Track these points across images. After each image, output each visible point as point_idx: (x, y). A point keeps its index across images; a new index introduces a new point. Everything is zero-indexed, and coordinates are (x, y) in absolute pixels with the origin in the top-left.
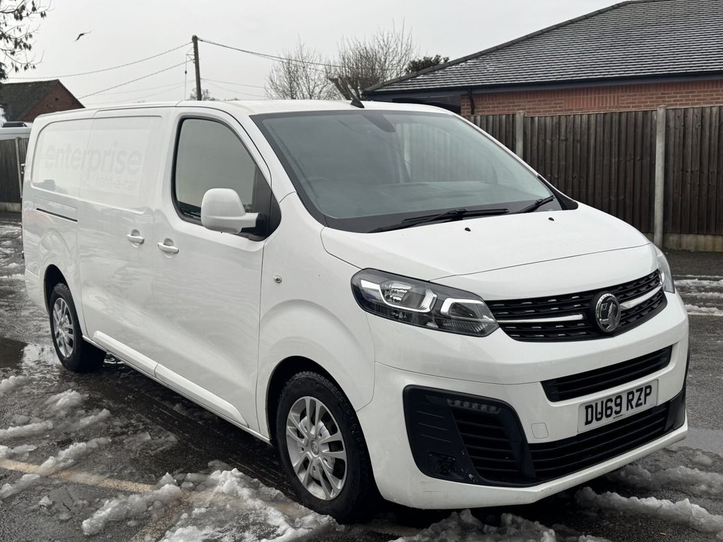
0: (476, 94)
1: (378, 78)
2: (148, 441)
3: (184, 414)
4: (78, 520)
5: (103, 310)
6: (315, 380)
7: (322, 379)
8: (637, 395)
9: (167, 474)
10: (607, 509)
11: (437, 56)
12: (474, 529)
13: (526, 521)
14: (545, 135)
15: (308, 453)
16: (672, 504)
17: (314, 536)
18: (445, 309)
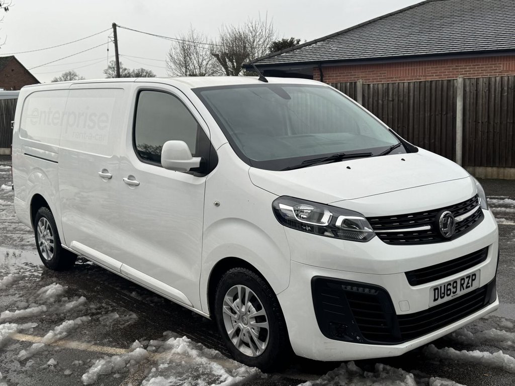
0: (324, 67)
1: (249, 54)
2: (117, 319)
3: (140, 299)
4: (78, 375)
6: (244, 273)
7: (250, 272)
8: (466, 280)
9: (137, 341)
10: (446, 359)
11: (292, 38)
12: (357, 375)
13: (392, 368)
14: (378, 97)
15: (240, 324)
16: (491, 355)
17: (247, 381)
18: (339, 223)
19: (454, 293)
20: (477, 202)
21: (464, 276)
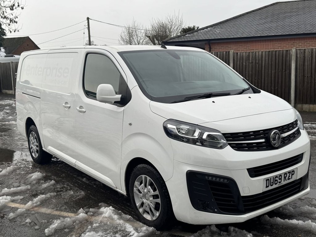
0: (212, 43)
1: (168, 36)
2: (72, 194)
3: (87, 182)
4: (43, 229)
5: (50, 136)
6: (146, 168)
7: (150, 167)
8: (288, 175)
9: (81, 209)
10: (275, 225)
11: (194, 26)
12: (217, 233)
13: (239, 230)
14: (243, 61)
15: (144, 200)
16: (303, 223)
17: (147, 236)
18: (205, 137)
19: (279, 182)
20: (297, 125)
21: (286, 172)
